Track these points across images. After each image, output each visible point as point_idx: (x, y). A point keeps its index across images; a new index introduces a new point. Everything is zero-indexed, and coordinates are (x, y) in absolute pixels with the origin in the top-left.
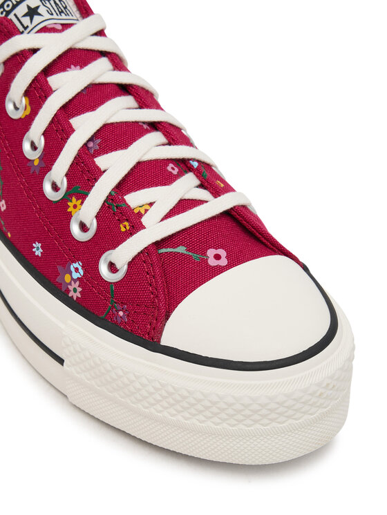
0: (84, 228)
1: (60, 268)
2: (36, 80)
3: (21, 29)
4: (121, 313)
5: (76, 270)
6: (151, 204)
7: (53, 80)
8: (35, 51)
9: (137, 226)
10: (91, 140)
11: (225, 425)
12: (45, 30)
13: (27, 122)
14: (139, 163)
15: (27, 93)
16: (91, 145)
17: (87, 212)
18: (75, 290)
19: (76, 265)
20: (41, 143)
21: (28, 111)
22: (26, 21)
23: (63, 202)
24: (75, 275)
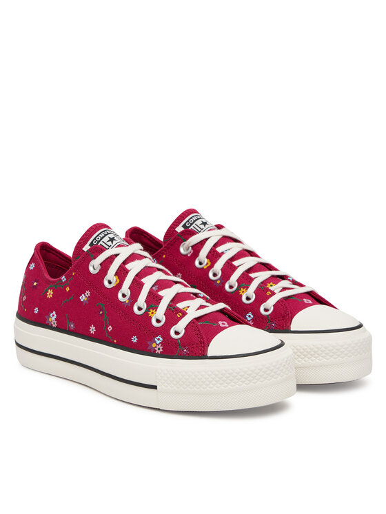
0: (158, 321)
1: (149, 343)
2: (120, 266)
3: (107, 247)
4: (185, 350)
5: (159, 340)
6: (188, 307)
7: (128, 266)
8: (117, 255)
9: (184, 314)
10: (153, 286)
11: (252, 384)
12: (119, 246)
13: (119, 286)
14: (178, 293)
15: (116, 274)
16: (154, 288)
17: (160, 314)
18: (159, 349)
19: (158, 337)
20: (128, 293)
21: (118, 281)
22: (110, 243)
23: (146, 313)
24: (158, 342)
